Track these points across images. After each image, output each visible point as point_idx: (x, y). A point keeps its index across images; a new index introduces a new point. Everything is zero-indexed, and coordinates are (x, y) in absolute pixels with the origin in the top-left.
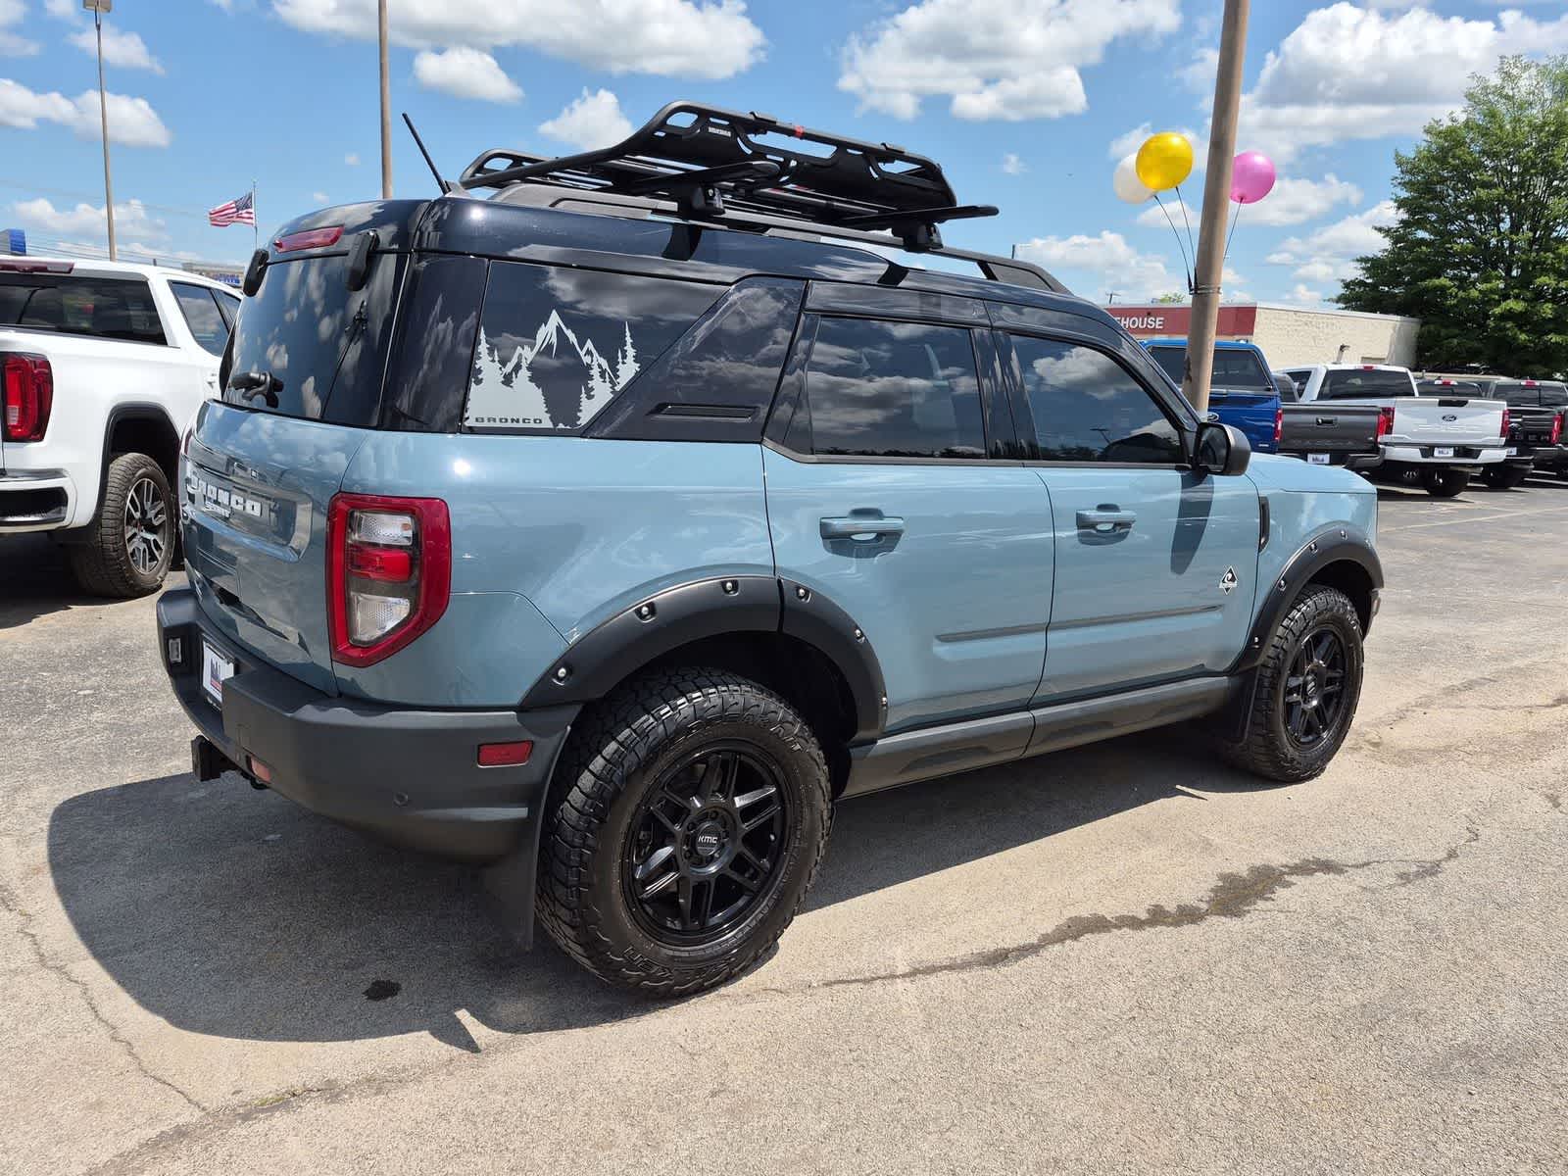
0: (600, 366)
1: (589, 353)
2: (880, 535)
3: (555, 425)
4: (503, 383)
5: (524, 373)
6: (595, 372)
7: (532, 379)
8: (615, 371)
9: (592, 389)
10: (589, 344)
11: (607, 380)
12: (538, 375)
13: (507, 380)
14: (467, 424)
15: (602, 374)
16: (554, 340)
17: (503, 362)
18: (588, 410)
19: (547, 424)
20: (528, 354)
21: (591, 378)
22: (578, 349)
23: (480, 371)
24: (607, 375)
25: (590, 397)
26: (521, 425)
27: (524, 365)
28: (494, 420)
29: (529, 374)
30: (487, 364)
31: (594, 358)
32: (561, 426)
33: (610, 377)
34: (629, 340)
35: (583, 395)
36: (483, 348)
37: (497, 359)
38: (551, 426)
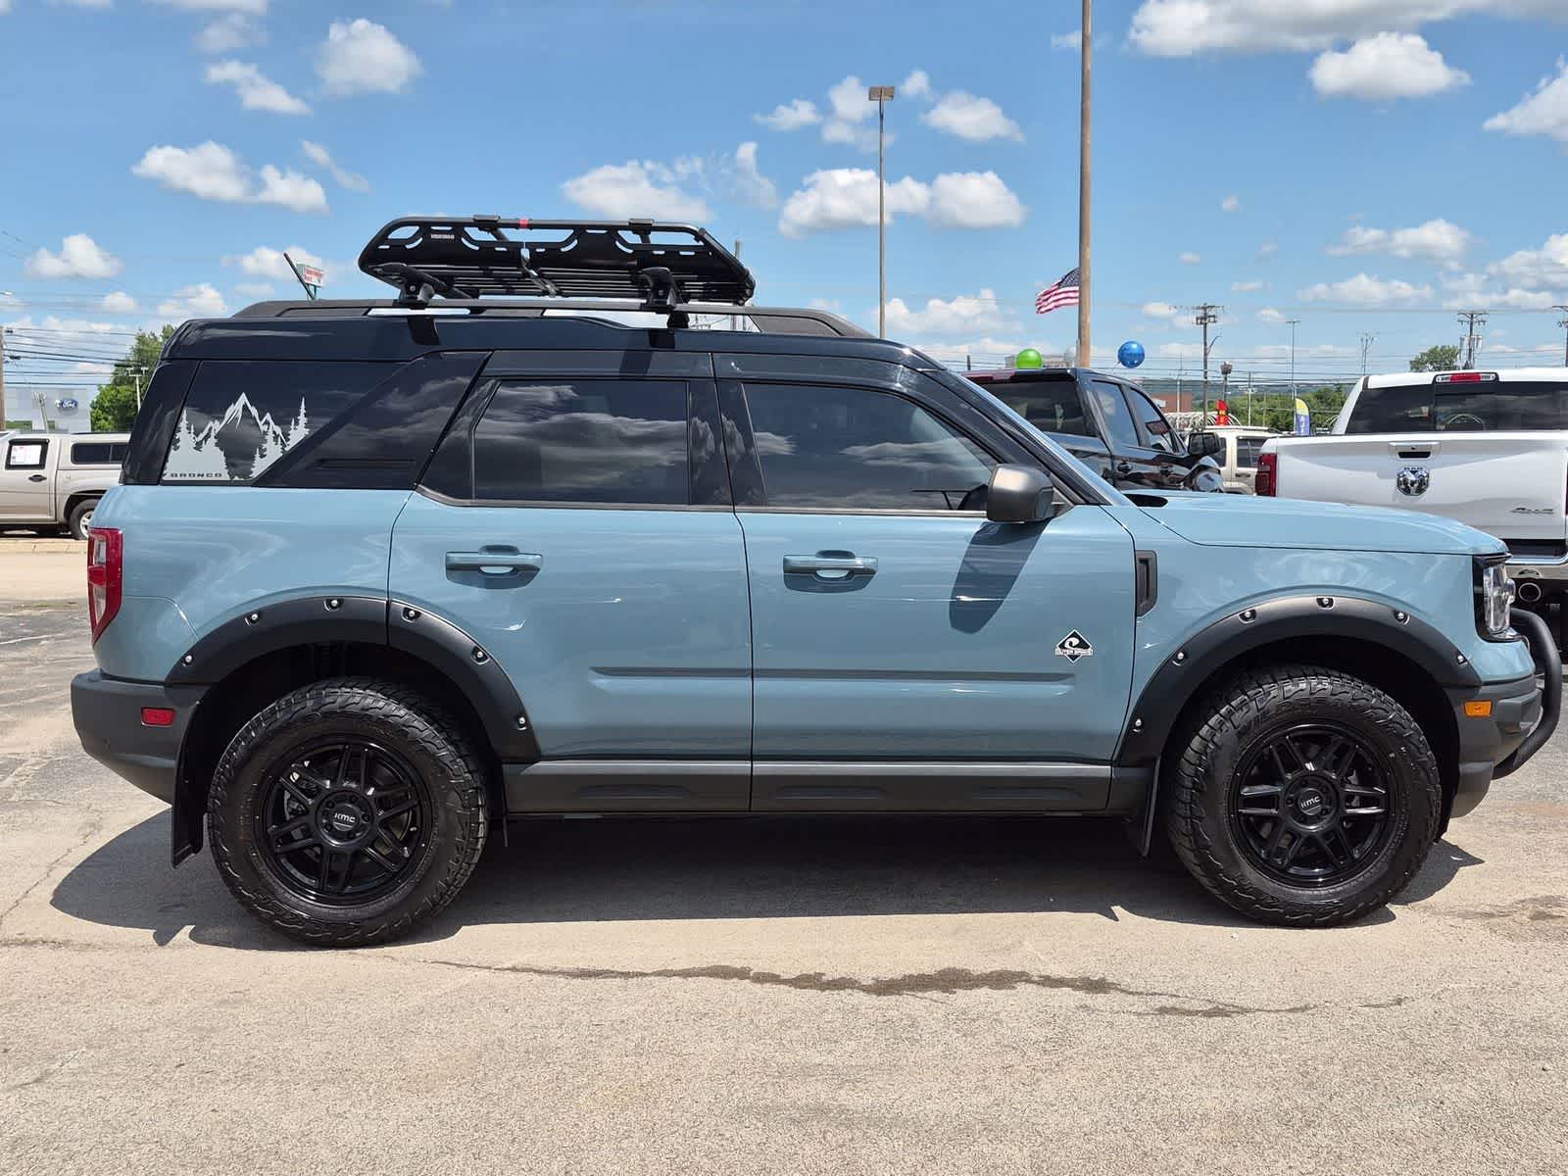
0: (274, 432)
1: (267, 423)
2: (517, 569)
3: (232, 477)
4: (195, 448)
5: (212, 440)
6: (270, 437)
7: (217, 445)
8: (286, 435)
9: (265, 450)
10: (268, 417)
11: (279, 442)
12: (223, 441)
13: (198, 446)
14: (164, 478)
15: (276, 437)
16: (240, 415)
17: (197, 434)
18: (260, 466)
19: (226, 477)
20: (217, 426)
21: (266, 441)
22: (258, 421)
23: (178, 440)
24: (279, 440)
25: (262, 456)
26: (205, 478)
27: (213, 434)
28: (185, 475)
29: (216, 441)
30: (185, 437)
31: (271, 427)
32: (236, 478)
33: (282, 440)
34: (303, 411)
35: (257, 455)
36: (183, 424)
37: (192, 431)
38: (229, 479)
